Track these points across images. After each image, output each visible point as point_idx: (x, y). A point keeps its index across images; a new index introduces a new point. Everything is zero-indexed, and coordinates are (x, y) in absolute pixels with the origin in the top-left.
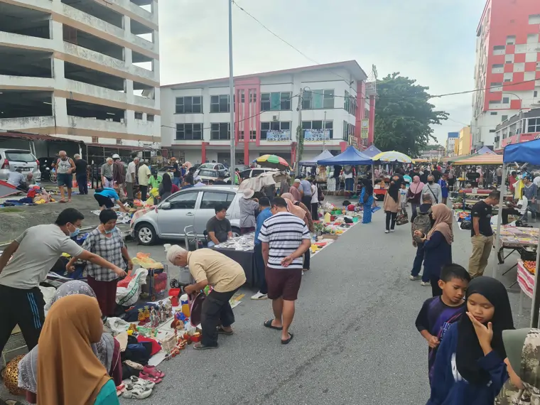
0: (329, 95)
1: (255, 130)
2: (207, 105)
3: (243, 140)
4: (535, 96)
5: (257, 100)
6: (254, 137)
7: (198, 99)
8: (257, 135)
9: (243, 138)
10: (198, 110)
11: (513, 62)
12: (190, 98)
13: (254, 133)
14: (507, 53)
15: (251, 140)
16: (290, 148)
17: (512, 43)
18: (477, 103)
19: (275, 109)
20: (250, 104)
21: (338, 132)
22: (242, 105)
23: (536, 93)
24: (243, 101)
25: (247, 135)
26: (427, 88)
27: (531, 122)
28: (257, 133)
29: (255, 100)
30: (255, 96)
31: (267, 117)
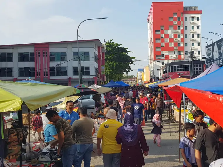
0: (87, 54)
1: (47, 71)
2: (15, 57)
3: (40, 77)
4: (174, 54)
5: (48, 56)
6: (47, 75)
7: (10, 54)
8: (48, 74)
9: (40, 75)
10: (10, 60)
11: (164, 38)
12: (5, 53)
13: (47, 72)
14: (161, 33)
15: (45, 77)
16: (68, 80)
17: (163, 29)
18: (151, 56)
19: (58, 60)
20: (44, 58)
21: (92, 72)
22: (38, 58)
23: (175, 52)
24: (39, 56)
25: (42, 74)
26: (127, 48)
27: (172, 67)
28: (48, 73)
29: (47, 56)
30: (46, 53)
31: (53, 64)
